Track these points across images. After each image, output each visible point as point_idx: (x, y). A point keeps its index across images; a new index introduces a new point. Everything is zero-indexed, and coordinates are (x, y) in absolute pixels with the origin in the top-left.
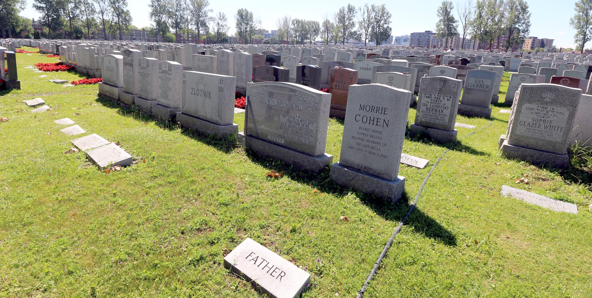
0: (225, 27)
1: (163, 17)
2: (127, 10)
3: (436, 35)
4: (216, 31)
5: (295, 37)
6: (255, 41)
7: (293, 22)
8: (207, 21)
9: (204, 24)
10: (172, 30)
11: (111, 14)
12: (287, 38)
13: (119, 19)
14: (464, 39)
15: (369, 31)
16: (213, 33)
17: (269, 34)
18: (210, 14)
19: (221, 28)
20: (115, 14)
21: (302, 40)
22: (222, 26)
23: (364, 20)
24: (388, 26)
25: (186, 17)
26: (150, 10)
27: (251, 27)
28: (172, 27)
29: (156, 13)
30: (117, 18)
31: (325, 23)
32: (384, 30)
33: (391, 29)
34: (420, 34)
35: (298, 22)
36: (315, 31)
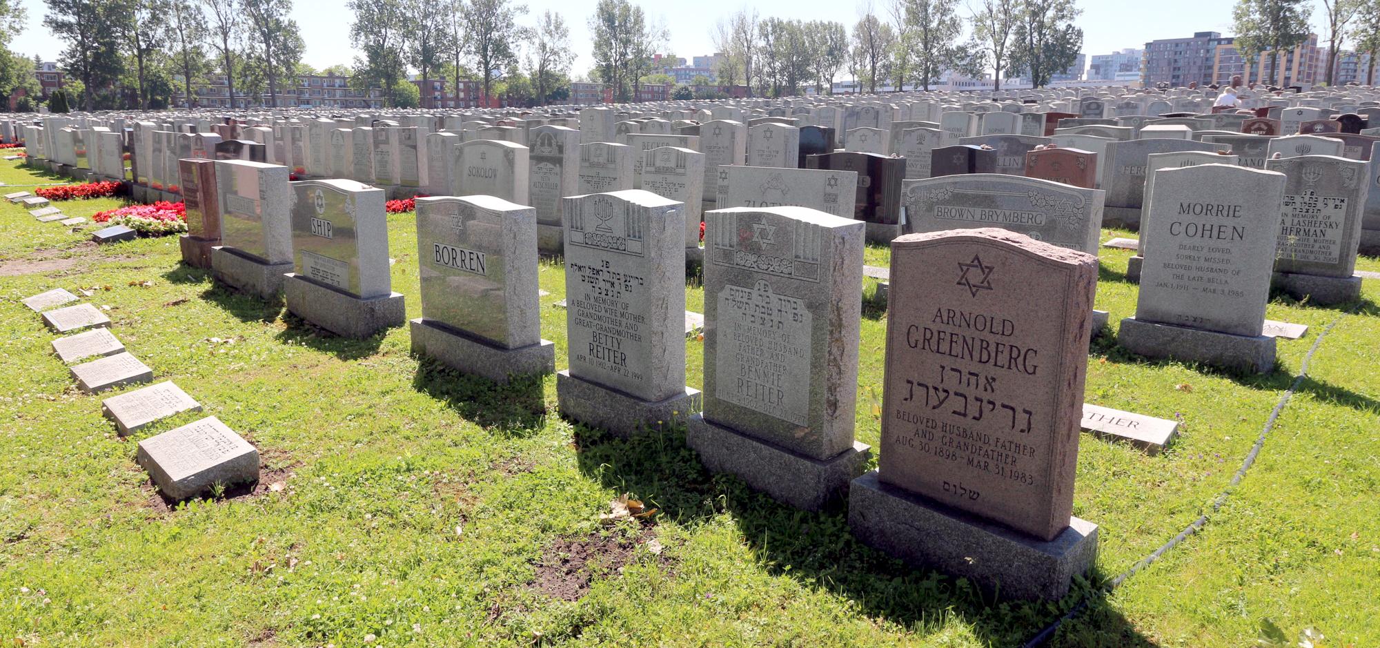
0: (562, 54)
1: (389, 34)
2: (290, 22)
3: (1236, 45)
4: (536, 67)
5: (769, 75)
6: (648, 92)
7: (762, 28)
8: (510, 40)
9: (501, 49)
10: (413, 72)
11: (246, 35)
12: (748, 79)
13: (268, 46)
14: (1333, 53)
15: (1008, 43)
16: (527, 75)
17: (688, 68)
18: (519, 21)
19: (552, 58)
20: (257, 34)
21: (792, 80)
22: (553, 52)
24: (1070, 26)
25: (450, 31)
26: (353, 17)
27: (639, 52)
28: (414, 63)
29: (368, 25)
30: (264, 46)
31: (861, 26)
32: (1057, 39)
33: (1080, 34)
34: (1177, 43)
35: (778, 27)
36: (830, 53)
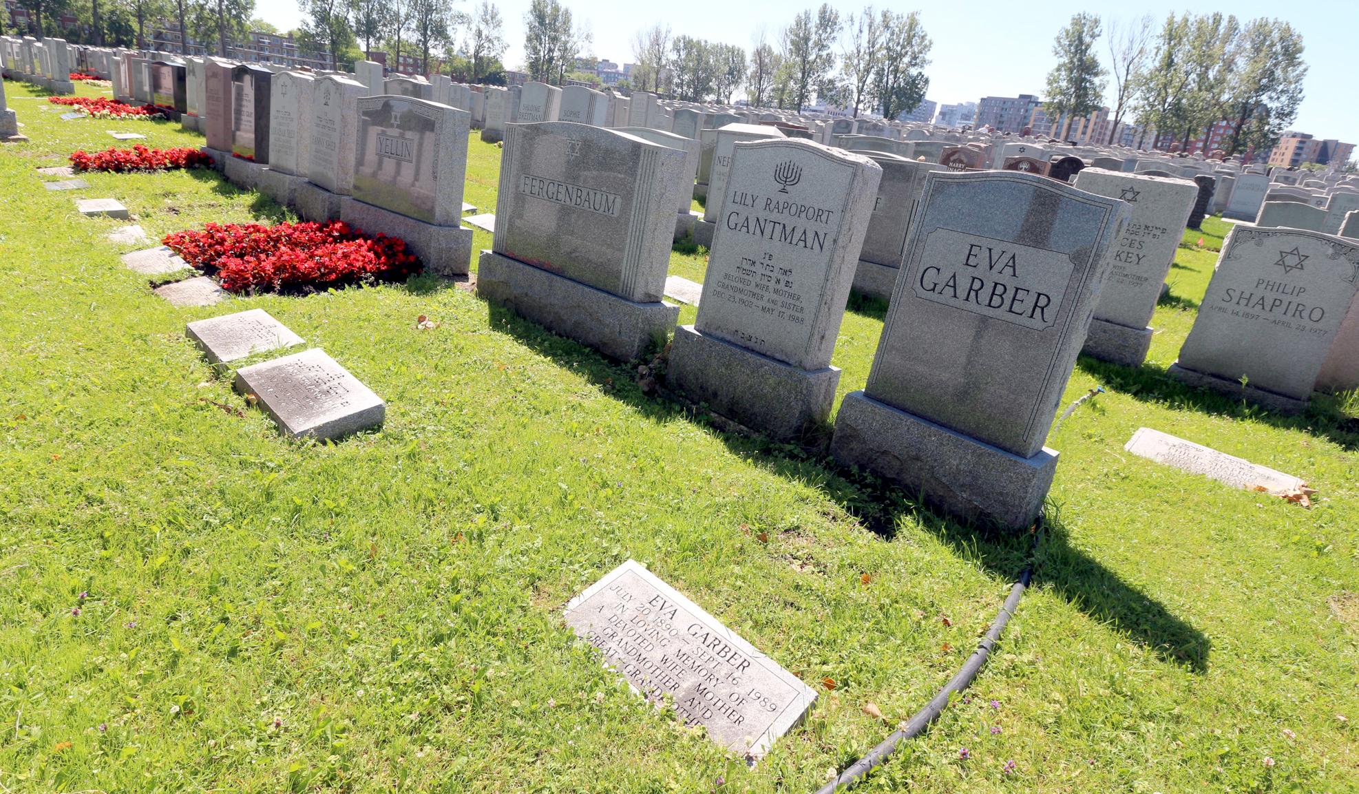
7: (675, 43)
8: (449, 23)
14: (1116, 123)
15: (869, 81)
16: (462, 57)
17: (618, 73)
18: (457, 6)
19: (486, 45)
21: (696, 92)
22: (490, 41)
23: (859, 52)
24: (920, 73)
25: (393, 7)
27: (566, 49)
28: (357, 33)
31: (759, 53)
32: (907, 84)
33: (927, 81)
34: (1004, 101)
35: (689, 45)
36: (731, 73)
